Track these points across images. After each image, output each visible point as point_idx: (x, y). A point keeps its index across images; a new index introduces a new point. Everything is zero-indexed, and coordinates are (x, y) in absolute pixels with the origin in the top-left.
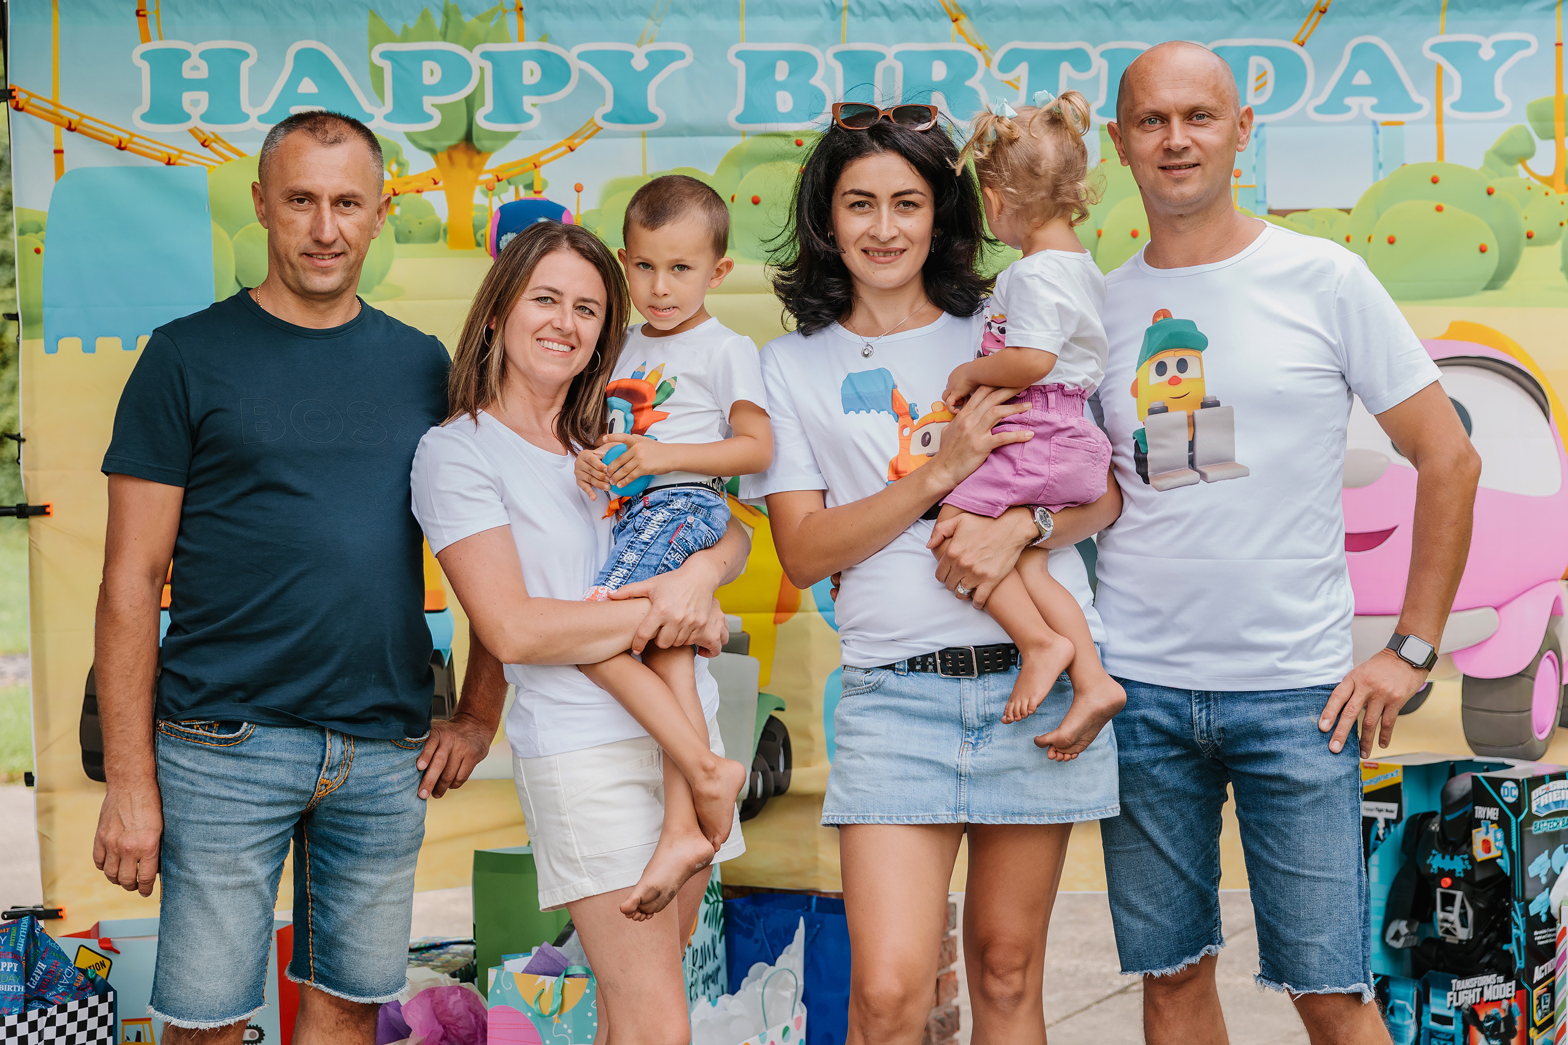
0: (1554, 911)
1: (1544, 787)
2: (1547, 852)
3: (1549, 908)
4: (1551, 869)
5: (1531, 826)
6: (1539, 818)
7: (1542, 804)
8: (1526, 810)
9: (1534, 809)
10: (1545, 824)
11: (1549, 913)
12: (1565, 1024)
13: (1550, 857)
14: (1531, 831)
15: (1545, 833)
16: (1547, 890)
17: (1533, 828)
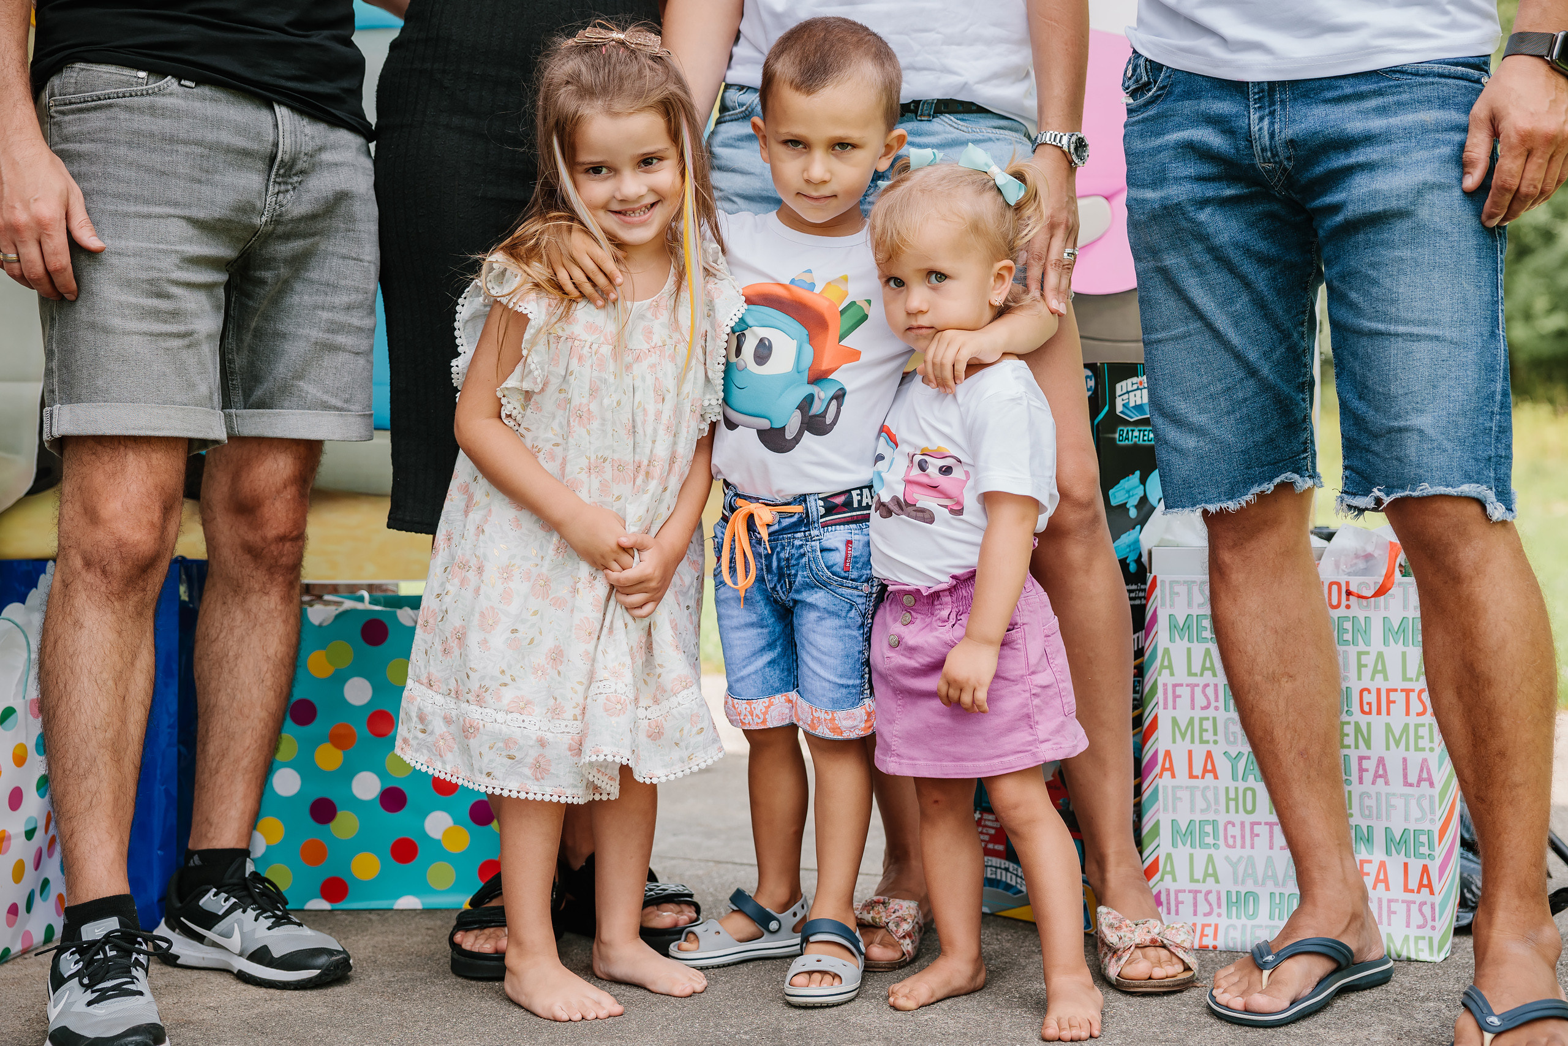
0: (1145, 559)
1: (1135, 380)
2: (1138, 473)
3: (1140, 555)
4: (1144, 500)
5: (1115, 432)
6: (1127, 423)
7: (1132, 404)
8: (1106, 408)
9: (1119, 408)
10: (1136, 433)
11: (1138, 561)
12: (1156, 717)
13: (1143, 481)
14: (1114, 439)
15: (1135, 445)
16: (1138, 527)
17: (1117, 436)
